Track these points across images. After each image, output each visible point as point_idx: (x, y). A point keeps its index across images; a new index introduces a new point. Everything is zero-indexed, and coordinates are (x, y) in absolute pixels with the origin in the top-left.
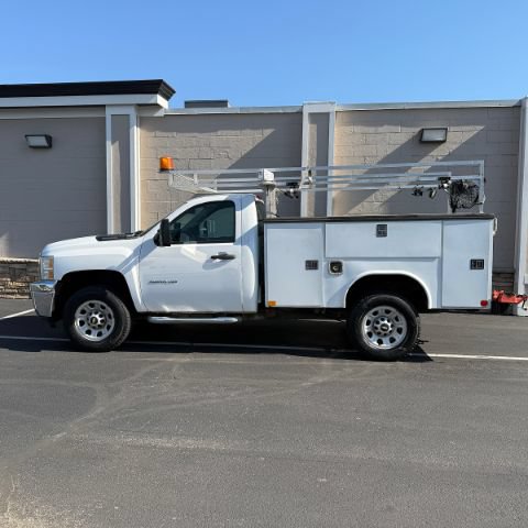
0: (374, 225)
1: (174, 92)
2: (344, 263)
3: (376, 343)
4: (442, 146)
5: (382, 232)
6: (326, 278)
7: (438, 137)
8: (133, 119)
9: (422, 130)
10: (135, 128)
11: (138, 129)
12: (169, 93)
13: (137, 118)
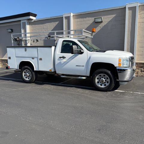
1: (37, 15)
4: (102, 23)
7: (100, 20)
8: (26, 23)
9: (95, 19)
10: (27, 25)
11: (29, 25)
12: (35, 15)
13: (28, 23)
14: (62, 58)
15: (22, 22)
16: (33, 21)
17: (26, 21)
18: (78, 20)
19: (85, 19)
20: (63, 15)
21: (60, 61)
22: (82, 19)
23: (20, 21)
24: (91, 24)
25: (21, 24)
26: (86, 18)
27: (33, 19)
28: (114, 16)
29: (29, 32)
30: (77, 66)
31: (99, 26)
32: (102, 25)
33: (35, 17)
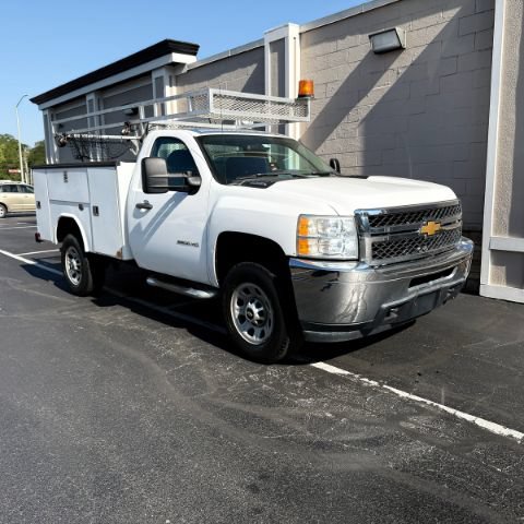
1: (198, 47)
4: (402, 55)
7: (390, 42)
8: (166, 80)
9: (370, 37)
10: (168, 87)
11: (174, 88)
13: (170, 77)
14: (143, 210)
15: (154, 75)
16: (185, 70)
17: (164, 73)
18: (319, 49)
19: (341, 43)
20: (263, 40)
21: (138, 221)
22: (331, 46)
23: (148, 74)
26: (342, 37)
27: (184, 65)
28: (451, 13)
30: (179, 242)
31: (393, 66)
32: (401, 64)
33: (195, 54)
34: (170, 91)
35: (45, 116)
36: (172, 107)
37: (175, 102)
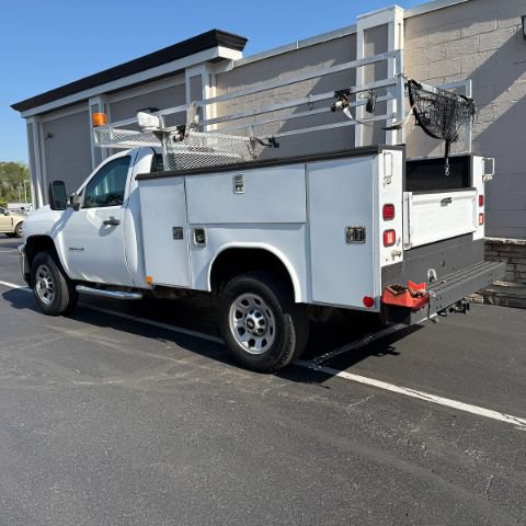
0: (229, 177)
1: (246, 40)
2: (206, 230)
3: (246, 344)
5: (238, 186)
6: (193, 250)
8: (205, 78)
9: (523, 18)
10: (207, 88)
11: (214, 88)
12: (238, 43)
13: (210, 76)
15: (188, 74)
16: (230, 67)
17: (203, 71)
20: (355, 26)
23: (182, 71)
24: (500, 50)
25: (184, 84)
27: (230, 60)
29: (215, 116)
33: (241, 49)
34: (210, 92)
35: (29, 125)
36: (211, 111)
37: (215, 105)
